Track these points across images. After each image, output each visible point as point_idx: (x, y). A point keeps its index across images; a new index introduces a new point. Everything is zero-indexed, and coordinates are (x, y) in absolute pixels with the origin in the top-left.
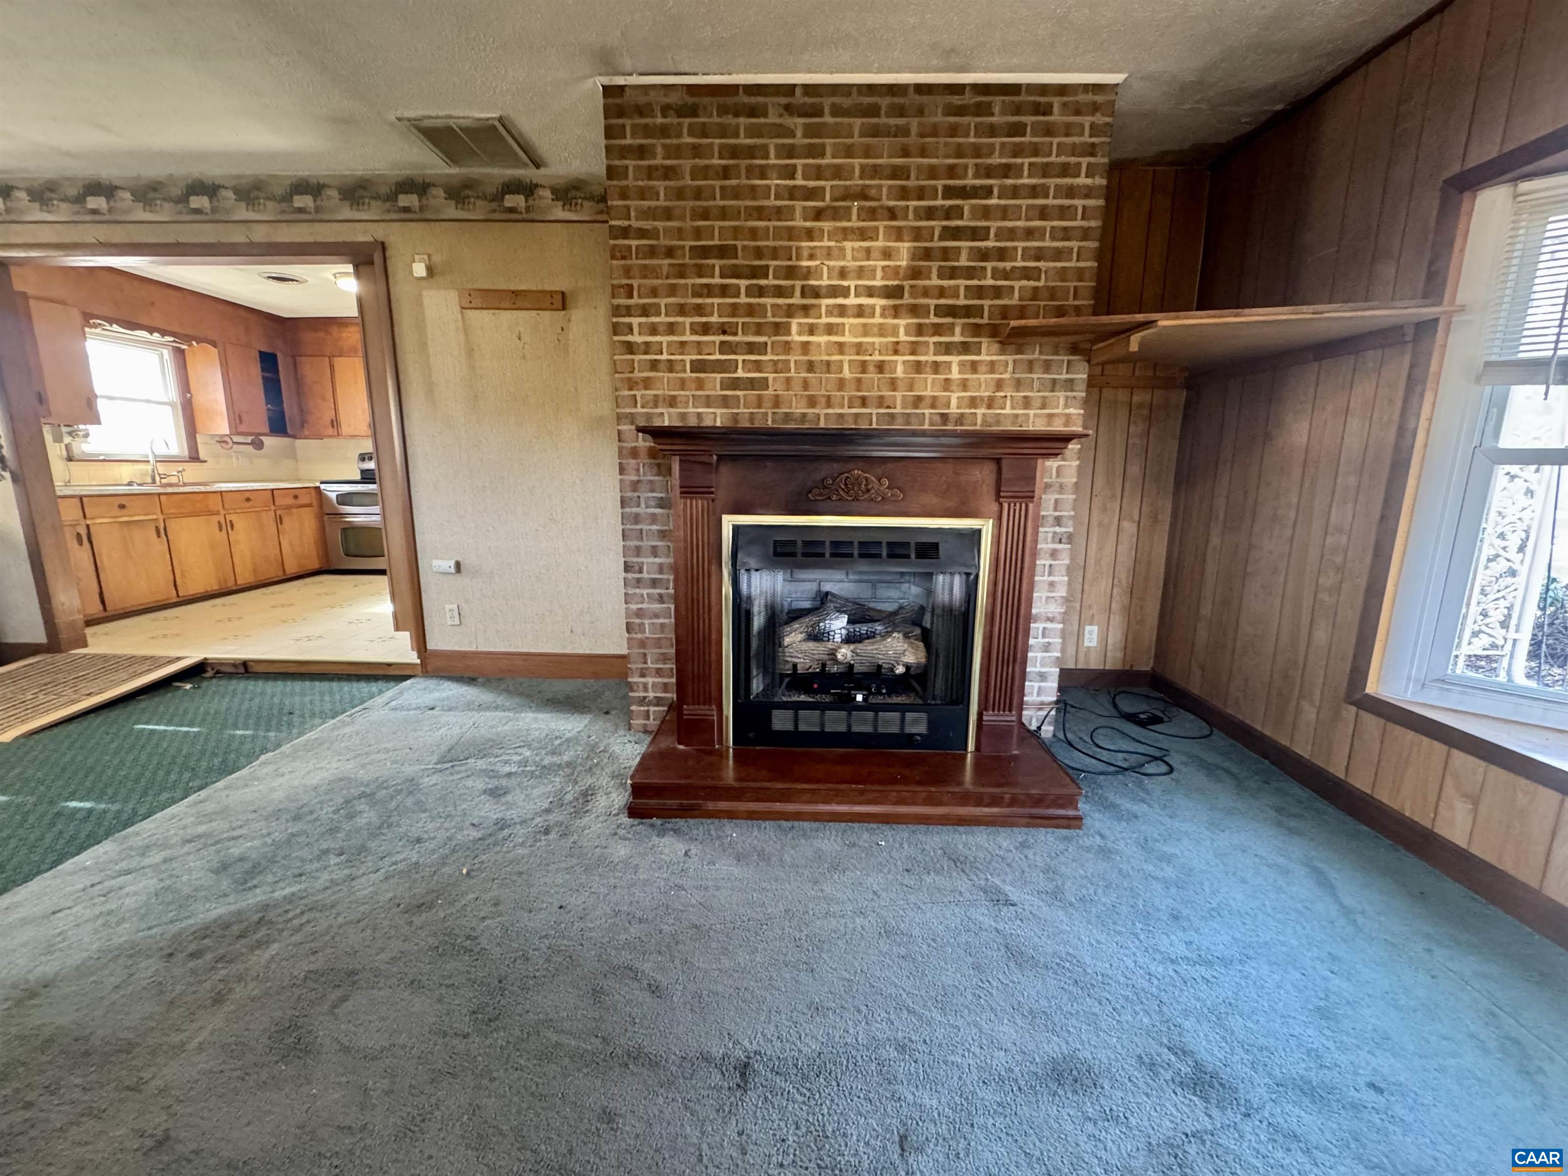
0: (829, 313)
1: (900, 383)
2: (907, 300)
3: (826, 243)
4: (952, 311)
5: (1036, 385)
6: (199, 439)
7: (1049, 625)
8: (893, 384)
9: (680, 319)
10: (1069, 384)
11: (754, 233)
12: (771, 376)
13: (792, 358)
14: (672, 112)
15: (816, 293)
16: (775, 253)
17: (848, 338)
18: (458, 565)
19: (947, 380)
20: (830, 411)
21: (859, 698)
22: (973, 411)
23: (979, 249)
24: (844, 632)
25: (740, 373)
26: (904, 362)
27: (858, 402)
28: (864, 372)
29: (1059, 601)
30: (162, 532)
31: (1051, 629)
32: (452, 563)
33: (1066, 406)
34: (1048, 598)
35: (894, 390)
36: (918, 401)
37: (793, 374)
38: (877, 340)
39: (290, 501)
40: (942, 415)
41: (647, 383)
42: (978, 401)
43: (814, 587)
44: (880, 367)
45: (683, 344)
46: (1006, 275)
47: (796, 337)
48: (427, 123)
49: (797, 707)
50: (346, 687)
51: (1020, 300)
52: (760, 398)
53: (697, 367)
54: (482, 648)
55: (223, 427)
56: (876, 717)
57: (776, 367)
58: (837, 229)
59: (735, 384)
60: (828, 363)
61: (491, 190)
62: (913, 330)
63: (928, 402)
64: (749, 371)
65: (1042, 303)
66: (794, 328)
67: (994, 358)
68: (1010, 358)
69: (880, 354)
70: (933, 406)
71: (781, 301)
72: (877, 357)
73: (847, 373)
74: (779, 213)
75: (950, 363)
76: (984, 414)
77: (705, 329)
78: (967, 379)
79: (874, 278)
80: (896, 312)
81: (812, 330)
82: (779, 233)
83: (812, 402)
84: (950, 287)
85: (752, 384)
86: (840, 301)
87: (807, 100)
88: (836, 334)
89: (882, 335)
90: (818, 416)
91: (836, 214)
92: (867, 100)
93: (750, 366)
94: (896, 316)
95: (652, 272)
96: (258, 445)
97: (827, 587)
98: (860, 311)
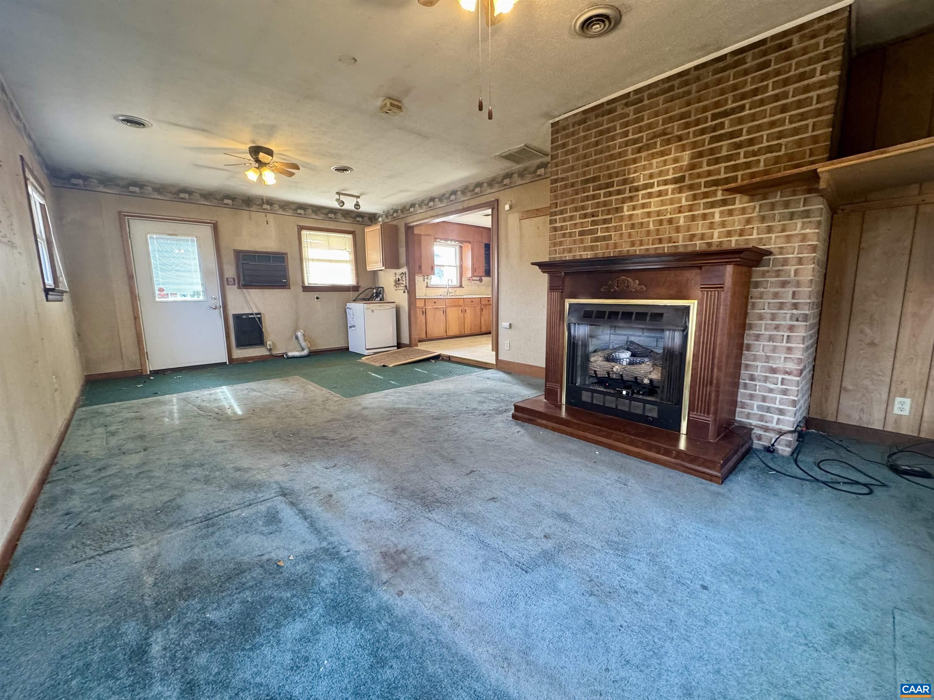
0: (643, 198)
1: (682, 229)
2: (687, 182)
3: (643, 163)
4: (716, 183)
5: (777, 217)
6: (463, 279)
7: (787, 377)
8: (678, 230)
9: (575, 213)
10: (807, 214)
11: (608, 168)
12: (613, 234)
13: (624, 224)
14: (576, 125)
15: (637, 189)
16: (617, 175)
17: (653, 209)
18: (510, 325)
19: (711, 223)
20: (642, 248)
21: (624, 392)
22: (729, 239)
23: (735, 143)
24: (628, 360)
25: (599, 234)
26: (685, 217)
27: (657, 242)
28: (661, 225)
29: (795, 361)
30: (444, 312)
31: (788, 380)
32: (508, 324)
33: (802, 228)
34: (785, 358)
35: (678, 233)
36: (692, 237)
37: (624, 231)
38: (669, 207)
39: (486, 303)
40: (708, 243)
41: (561, 243)
42: (733, 233)
43: (624, 338)
44: (670, 221)
45: (576, 224)
46: (754, 154)
47: (626, 213)
48: (503, 155)
49: (594, 391)
50: (465, 367)
51: (765, 166)
52: (607, 245)
53: (582, 233)
54: (516, 361)
55: (469, 274)
56: (630, 403)
57: (616, 229)
58: (649, 155)
59: (597, 239)
60: (642, 223)
61: (532, 169)
62: (690, 198)
63: (699, 236)
64: (604, 232)
65: (783, 165)
66: (625, 209)
67: (745, 205)
68: (757, 204)
69: (671, 214)
70: (702, 239)
71: (619, 197)
72: (669, 216)
73: (651, 227)
74: (620, 155)
75: (714, 213)
76: (736, 240)
77: (585, 216)
78: (725, 221)
79: (668, 175)
80: (680, 190)
81: (634, 208)
82: (620, 165)
83: (633, 244)
84: (714, 170)
85: (604, 238)
86: (649, 190)
87: (636, 97)
88: (647, 208)
89: (671, 204)
90: (636, 250)
91: (648, 147)
92: (666, 85)
93: (603, 230)
94: (680, 193)
95: (566, 195)
96: (481, 280)
97: (632, 339)
98: (660, 194)
